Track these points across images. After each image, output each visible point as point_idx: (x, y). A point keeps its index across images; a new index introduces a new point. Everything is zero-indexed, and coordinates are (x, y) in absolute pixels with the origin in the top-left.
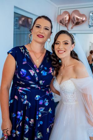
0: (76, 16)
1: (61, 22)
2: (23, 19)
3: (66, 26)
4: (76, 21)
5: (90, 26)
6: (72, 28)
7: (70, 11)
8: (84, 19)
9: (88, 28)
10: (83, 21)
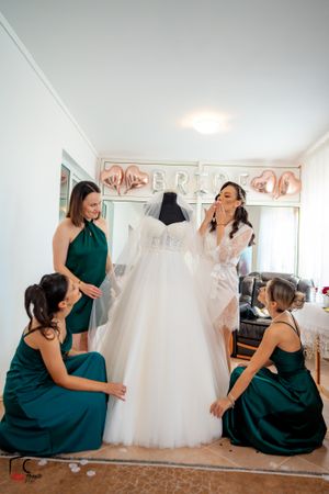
0: (133, 174)
1: (107, 182)
3: (116, 188)
4: (133, 182)
5: (154, 192)
6: (126, 193)
7: (124, 167)
8: (146, 180)
10: (144, 184)
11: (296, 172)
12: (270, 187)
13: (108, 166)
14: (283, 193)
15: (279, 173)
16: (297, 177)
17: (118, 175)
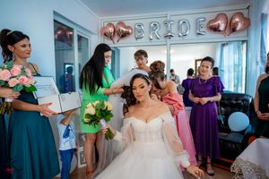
0: (122, 28)
1: (105, 34)
2: (59, 32)
3: (111, 38)
4: (122, 33)
5: (137, 39)
6: (118, 41)
7: (115, 24)
8: (130, 31)
15: (229, 15)
16: (246, 16)
17: (111, 30)
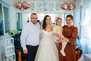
0: (25, 4)
1: (17, 7)
3: (20, 9)
4: (25, 7)
6: (23, 10)
7: (22, 2)
8: (29, 6)
9: (31, 11)
10: (29, 7)
11: (74, 2)
12: (66, 8)
13: (17, 2)
14: (70, 10)
15: (69, 3)
16: (74, 4)
17: (20, 5)
